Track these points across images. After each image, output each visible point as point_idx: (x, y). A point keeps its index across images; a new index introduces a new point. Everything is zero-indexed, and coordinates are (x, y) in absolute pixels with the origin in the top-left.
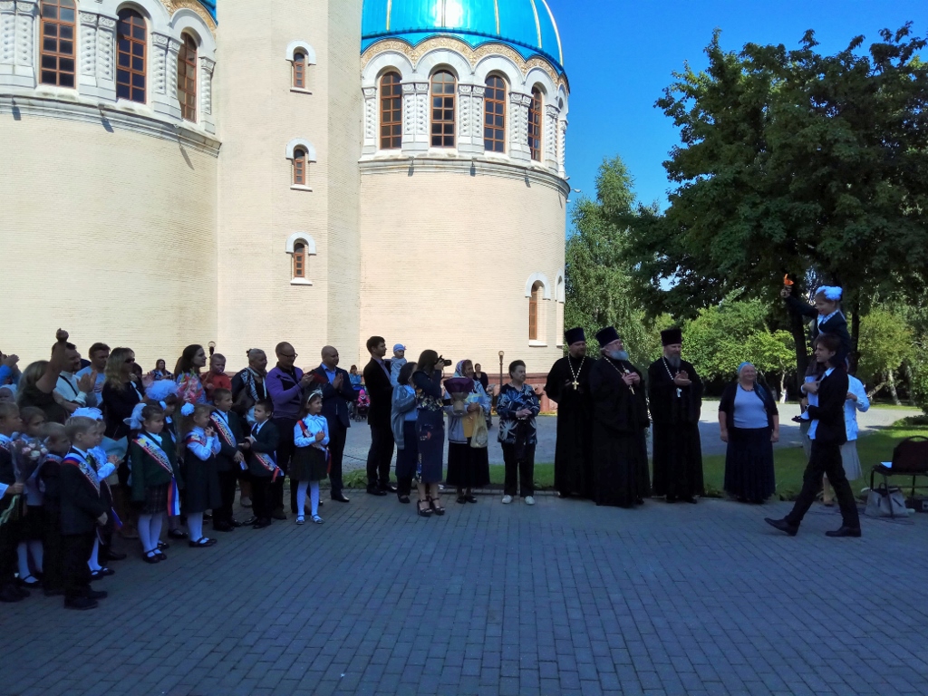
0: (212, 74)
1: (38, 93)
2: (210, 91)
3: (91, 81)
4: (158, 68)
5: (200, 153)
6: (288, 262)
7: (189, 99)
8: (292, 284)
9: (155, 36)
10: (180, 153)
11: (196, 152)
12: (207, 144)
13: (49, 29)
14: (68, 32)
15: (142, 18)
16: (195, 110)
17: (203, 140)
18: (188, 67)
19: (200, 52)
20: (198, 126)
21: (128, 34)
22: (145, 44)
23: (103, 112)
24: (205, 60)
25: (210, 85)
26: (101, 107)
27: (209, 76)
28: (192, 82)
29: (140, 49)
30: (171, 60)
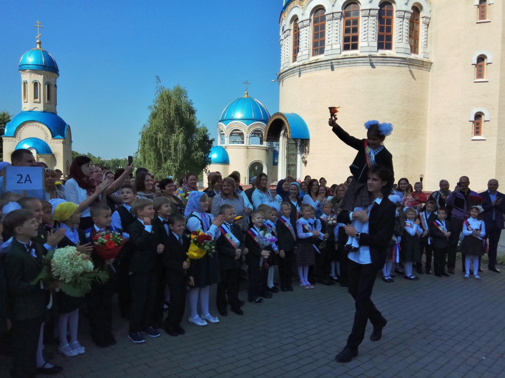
0: (428, 25)
1: (342, 56)
2: (427, 35)
3: (365, 44)
4: (399, 28)
5: (420, 71)
6: (471, 127)
7: (415, 42)
8: (472, 140)
9: (398, 12)
10: (409, 73)
11: (418, 70)
12: (424, 65)
13: (347, 23)
14: (356, 22)
15: (391, 4)
16: (418, 47)
17: (422, 63)
18: (415, 24)
19: (422, 14)
20: (420, 56)
21: (384, 15)
22: (393, 18)
23: (371, 58)
24: (424, 18)
25: (427, 31)
26: (370, 56)
27: (427, 26)
28: (417, 32)
29: (390, 22)
30: (406, 23)
